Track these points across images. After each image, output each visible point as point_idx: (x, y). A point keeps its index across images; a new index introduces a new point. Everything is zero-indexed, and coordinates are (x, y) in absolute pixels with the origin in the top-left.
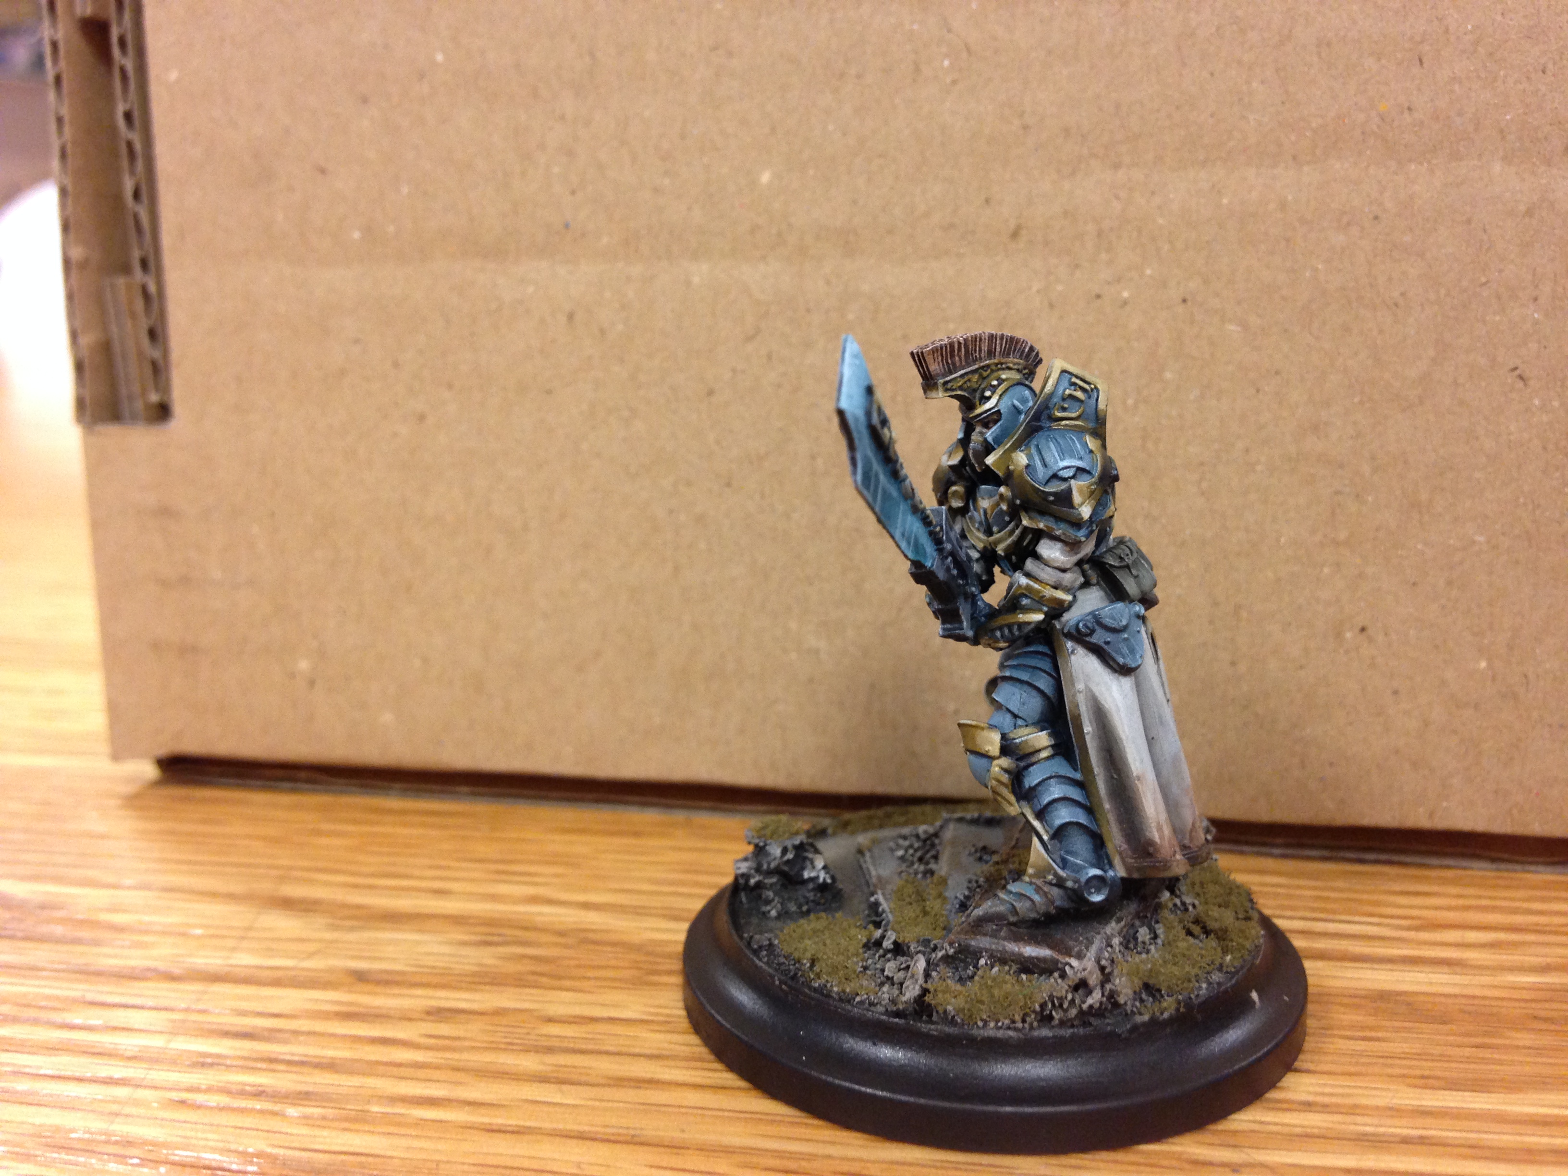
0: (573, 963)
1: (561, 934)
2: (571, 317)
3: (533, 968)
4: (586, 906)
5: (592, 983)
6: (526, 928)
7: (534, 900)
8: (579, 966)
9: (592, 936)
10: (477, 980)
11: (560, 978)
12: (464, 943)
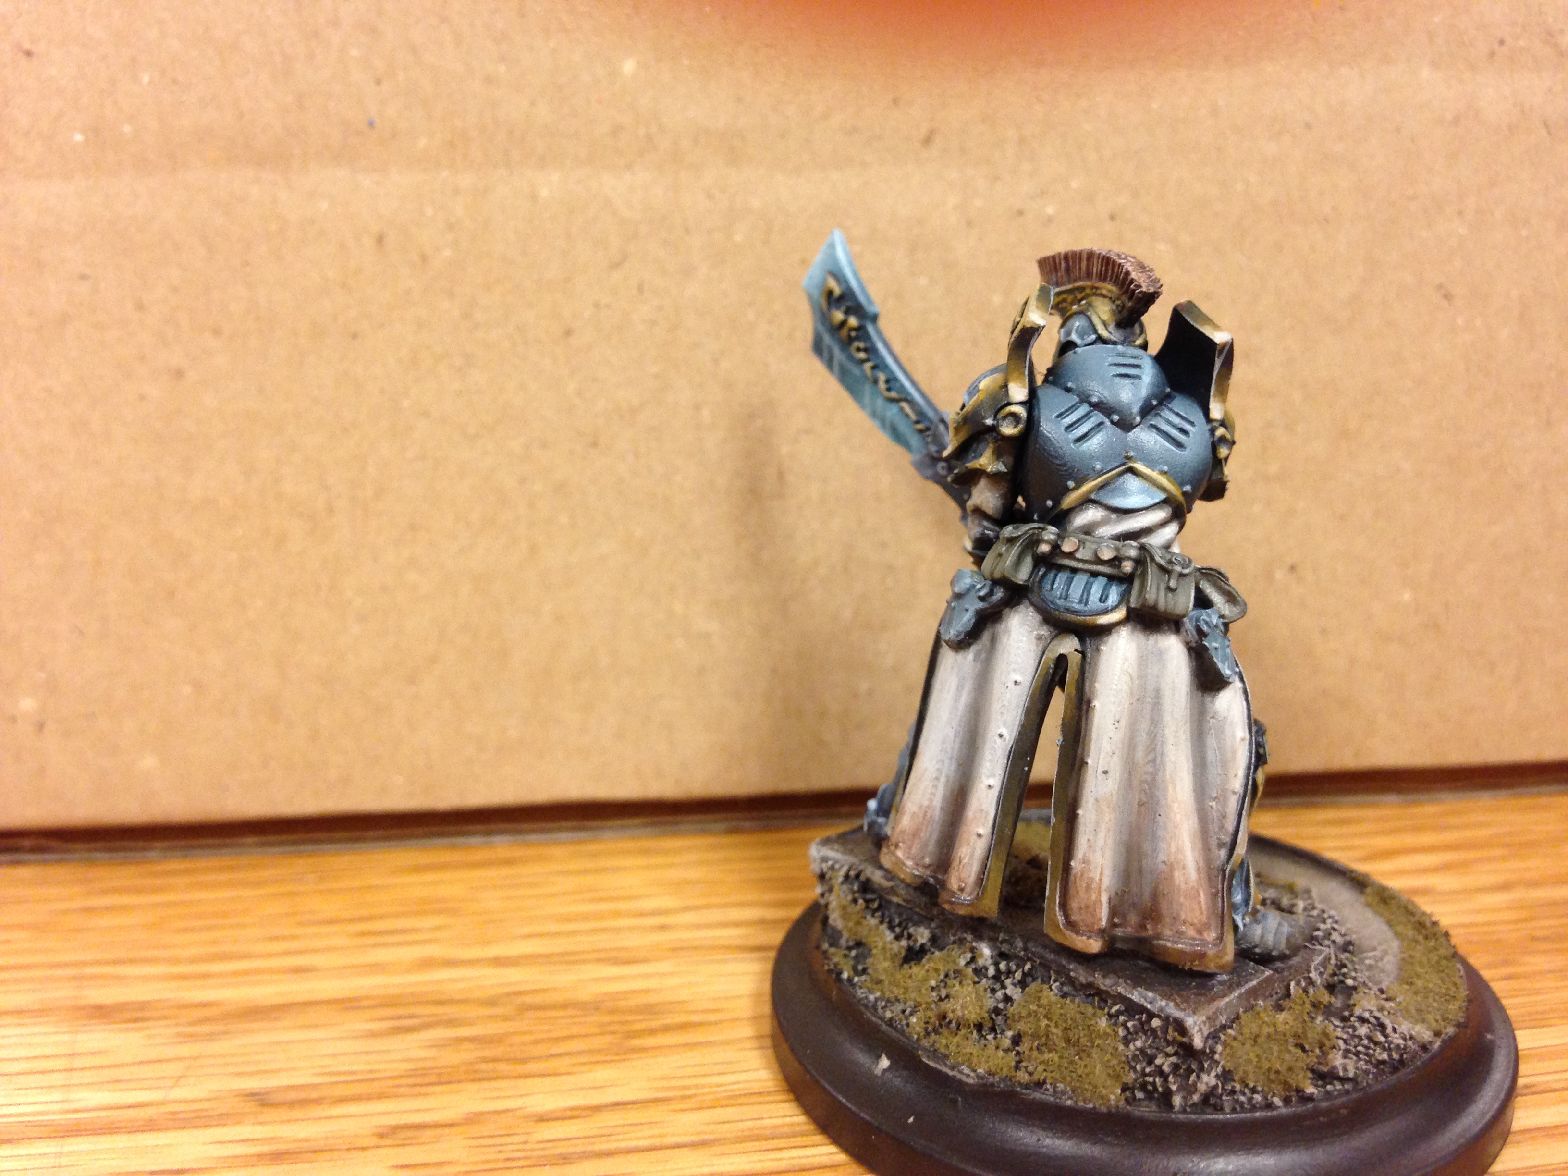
0: (527, 1038)
1: (491, 1002)
3: (480, 1054)
4: (499, 962)
5: (567, 1061)
6: (441, 1003)
7: (428, 964)
8: (536, 1042)
9: (529, 999)
10: (419, 1080)
11: (523, 1061)
12: (373, 1035)
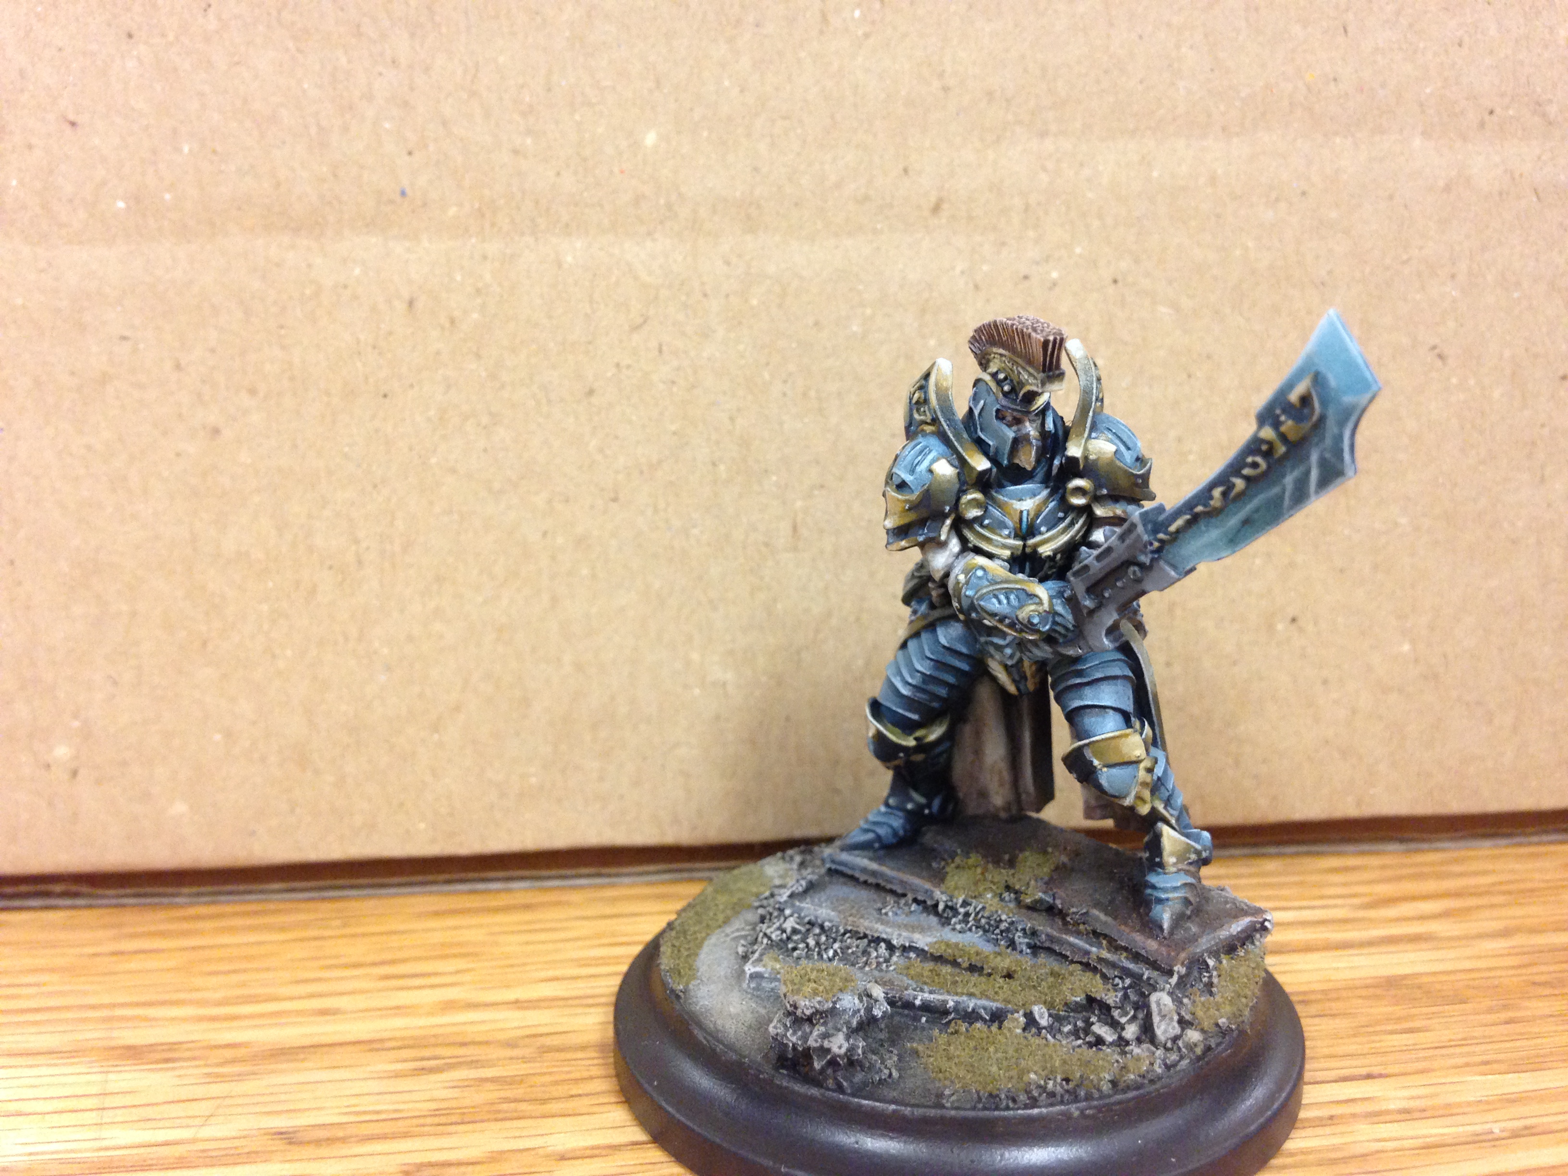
1: (511, 1044)
2: (411, 303)
3: (503, 1094)
6: (464, 1044)
7: (449, 1006)
11: (544, 1101)
12: (397, 1075)
